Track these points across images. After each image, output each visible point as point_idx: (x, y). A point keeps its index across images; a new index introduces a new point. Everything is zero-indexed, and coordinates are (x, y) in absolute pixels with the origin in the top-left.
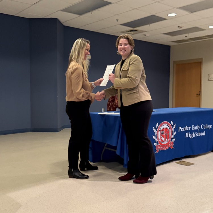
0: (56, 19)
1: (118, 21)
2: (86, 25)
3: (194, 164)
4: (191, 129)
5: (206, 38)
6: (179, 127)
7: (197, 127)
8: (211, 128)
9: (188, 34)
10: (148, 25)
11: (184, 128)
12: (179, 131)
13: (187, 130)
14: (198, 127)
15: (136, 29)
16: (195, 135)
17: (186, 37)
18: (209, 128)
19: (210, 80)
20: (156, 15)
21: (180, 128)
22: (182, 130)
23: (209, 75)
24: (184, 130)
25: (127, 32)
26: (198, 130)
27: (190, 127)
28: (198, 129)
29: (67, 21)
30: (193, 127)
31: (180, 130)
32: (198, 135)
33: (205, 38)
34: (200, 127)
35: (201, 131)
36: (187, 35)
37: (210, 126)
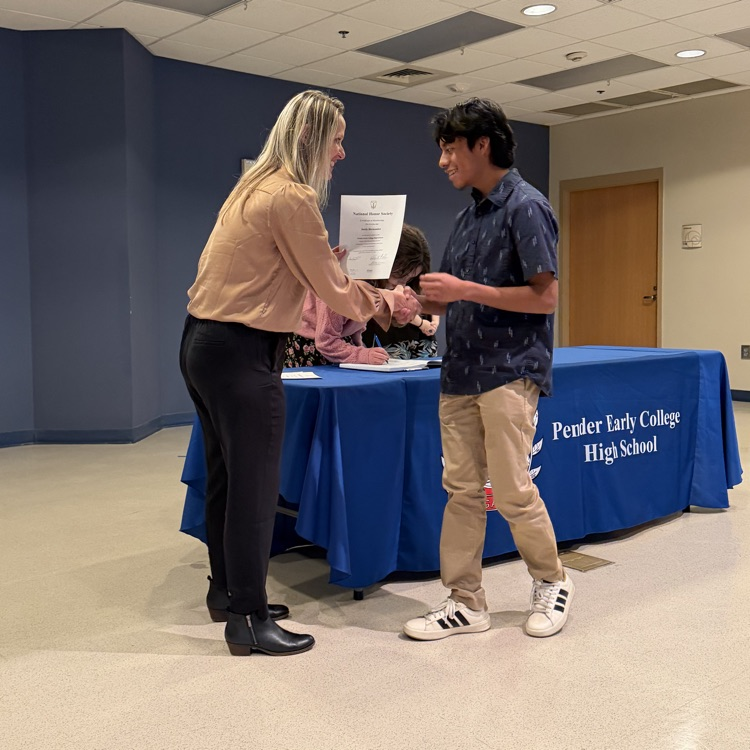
0: (122, 31)
1: (346, 35)
2: (233, 54)
3: (610, 563)
4: (604, 427)
5: (675, 94)
6: (555, 424)
7: (625, 423)
8: (677, 422)
9: (606, 82)
10: (457, 52)
11: (573, 427)
12: (556, 438)
13: (590, 432)
14: (629, 421)
15: (417, 65)
16: (619, 450)
17: (601, 92)
18: (673, 424)
19: (689, 244)
20: (481, 11)
21: (557, 427)
22: (568, 433)
23: (685, 227)
24: (574, 435)
25: (387, 78)
26: (631, 432)
27: (601, 422)
28: (628, 428)
29: (161, 39)
30: (609, 423)
31: (560, 434)
32: (631, 450)
33: (669, 97)
34: (638, 422)
35: (643, 435)
36: (601, 85)
37: (676, 416)
